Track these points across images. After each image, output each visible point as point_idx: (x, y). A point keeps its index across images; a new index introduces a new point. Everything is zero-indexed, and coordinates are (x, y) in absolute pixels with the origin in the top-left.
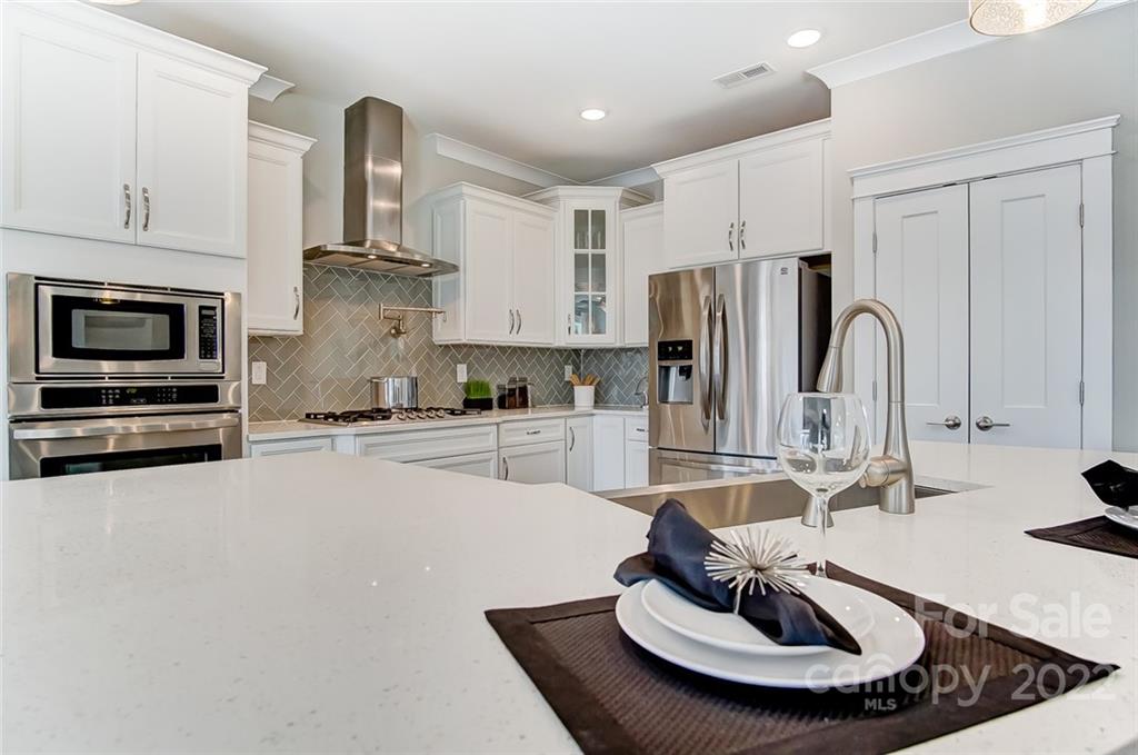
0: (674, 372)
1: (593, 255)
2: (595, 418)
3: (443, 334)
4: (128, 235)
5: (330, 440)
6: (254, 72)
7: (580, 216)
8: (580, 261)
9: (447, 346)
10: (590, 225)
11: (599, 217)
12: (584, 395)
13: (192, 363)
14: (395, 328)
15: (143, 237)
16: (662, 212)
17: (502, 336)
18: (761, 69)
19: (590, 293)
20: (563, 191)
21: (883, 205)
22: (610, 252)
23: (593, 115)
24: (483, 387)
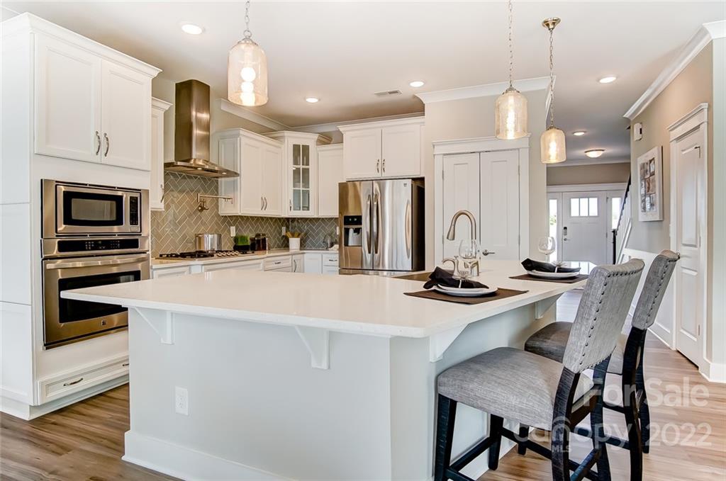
0: (351, 231)
1: (303, 169)
2: (305, 255)
3: (226, 209)
4: (97, 159)
5: (188, 268)
6: (155, 72)
7: (296, 148)
8: (296, 172)
9: (226, 216)
10: (301, 153)
11: (306, 148)
12: (294, 243)
13: (127, 227)
14: (200, 206)
15: (105, 160)
16: (342, 149)
17: (257, 211)
18: (396, 92)
19: (301, 189)
20: (287, 133)
21: (447, 159)
22: (312, 167)
23: (312, 100)
24: (243, 238)
